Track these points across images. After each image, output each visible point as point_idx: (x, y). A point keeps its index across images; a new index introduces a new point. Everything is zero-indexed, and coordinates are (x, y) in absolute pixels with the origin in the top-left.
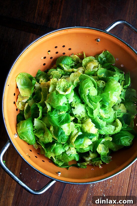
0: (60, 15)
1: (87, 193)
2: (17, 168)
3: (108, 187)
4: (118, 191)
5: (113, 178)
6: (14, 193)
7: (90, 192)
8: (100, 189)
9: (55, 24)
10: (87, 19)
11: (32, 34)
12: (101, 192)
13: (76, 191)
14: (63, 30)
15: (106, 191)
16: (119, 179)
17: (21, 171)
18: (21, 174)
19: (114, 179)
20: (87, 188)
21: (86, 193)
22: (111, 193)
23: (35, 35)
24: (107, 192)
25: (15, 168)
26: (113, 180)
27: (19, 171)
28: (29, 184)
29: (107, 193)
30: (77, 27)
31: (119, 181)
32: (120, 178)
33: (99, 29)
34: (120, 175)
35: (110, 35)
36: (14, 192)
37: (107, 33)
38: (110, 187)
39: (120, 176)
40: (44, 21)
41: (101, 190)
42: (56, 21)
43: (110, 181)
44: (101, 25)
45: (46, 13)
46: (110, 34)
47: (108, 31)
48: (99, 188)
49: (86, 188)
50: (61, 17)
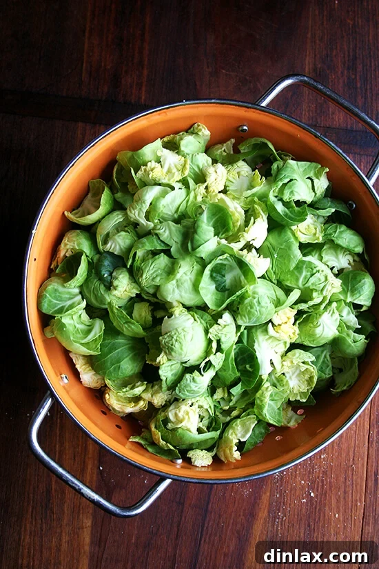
0: (143, 68)
1: (268, 494)
2: (90, 456)
3: (319, 471)
4: (344, 480)
5: (328, 448)
6: (91, 517)
7: (277, 490)
8: (298, 479)
9: (134, 91)
10: (210, 70)
11: (80, 124)
12: (302, 487)
13: (243, 491)
14: (155, 113)
15: (313, 482)
16: (341, 449)
17: (100, 463)
18: (101, 468)
19: (330, 452)
20: (267, 482)
21: (265, 493)
22: (328, 485)
23: (88, 124)
24: (318, 484)
25: (85, 456)
26: (328, 454)
27: (96, 462)
28: (124, 490)
29: (318, 487)
30: (187, 103)
31: (344, 455)
32: (344, 446)
33: (241, 102)
34: (343, 440)
35: (270, 113)
36: (92, 514)
37: (264, 110)
38: (323, 472)
39: (344, 442)
40: (106, 89)
41: (303, 482)
42: (135, 84)
43: (320, 457)
44: (248, 78)
45: (109, 67)
46: (271, 111)
47: (264, 104)
48: (295, 477)
49: (265, 483)
50: (145, 72)
